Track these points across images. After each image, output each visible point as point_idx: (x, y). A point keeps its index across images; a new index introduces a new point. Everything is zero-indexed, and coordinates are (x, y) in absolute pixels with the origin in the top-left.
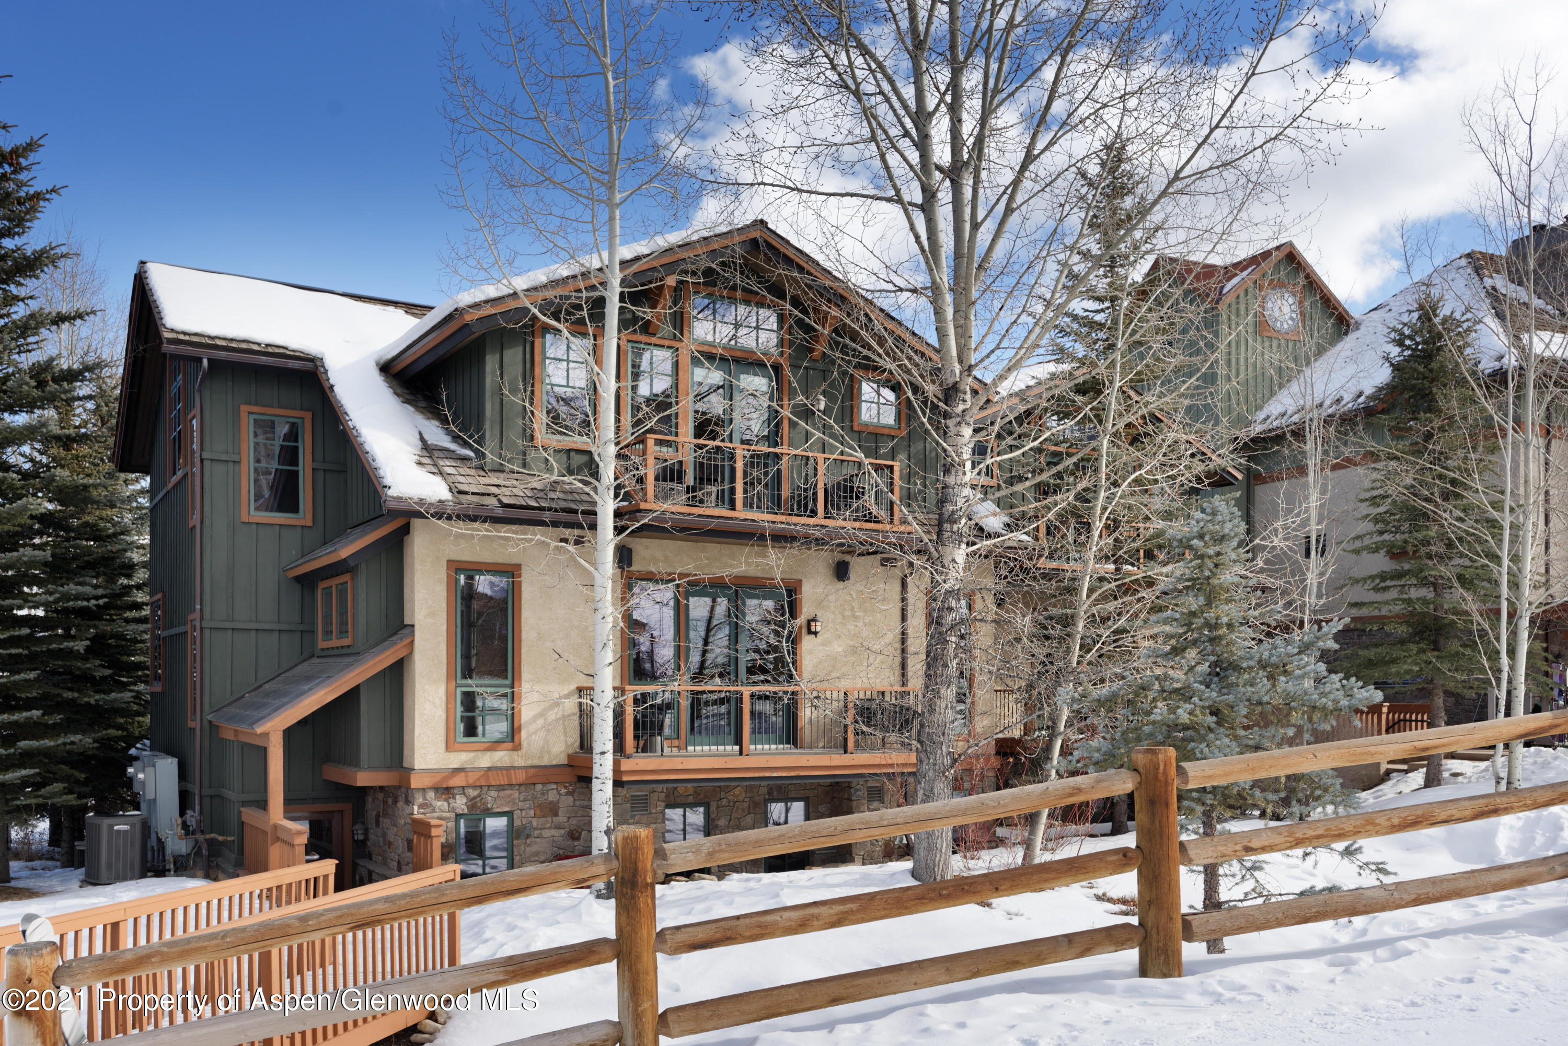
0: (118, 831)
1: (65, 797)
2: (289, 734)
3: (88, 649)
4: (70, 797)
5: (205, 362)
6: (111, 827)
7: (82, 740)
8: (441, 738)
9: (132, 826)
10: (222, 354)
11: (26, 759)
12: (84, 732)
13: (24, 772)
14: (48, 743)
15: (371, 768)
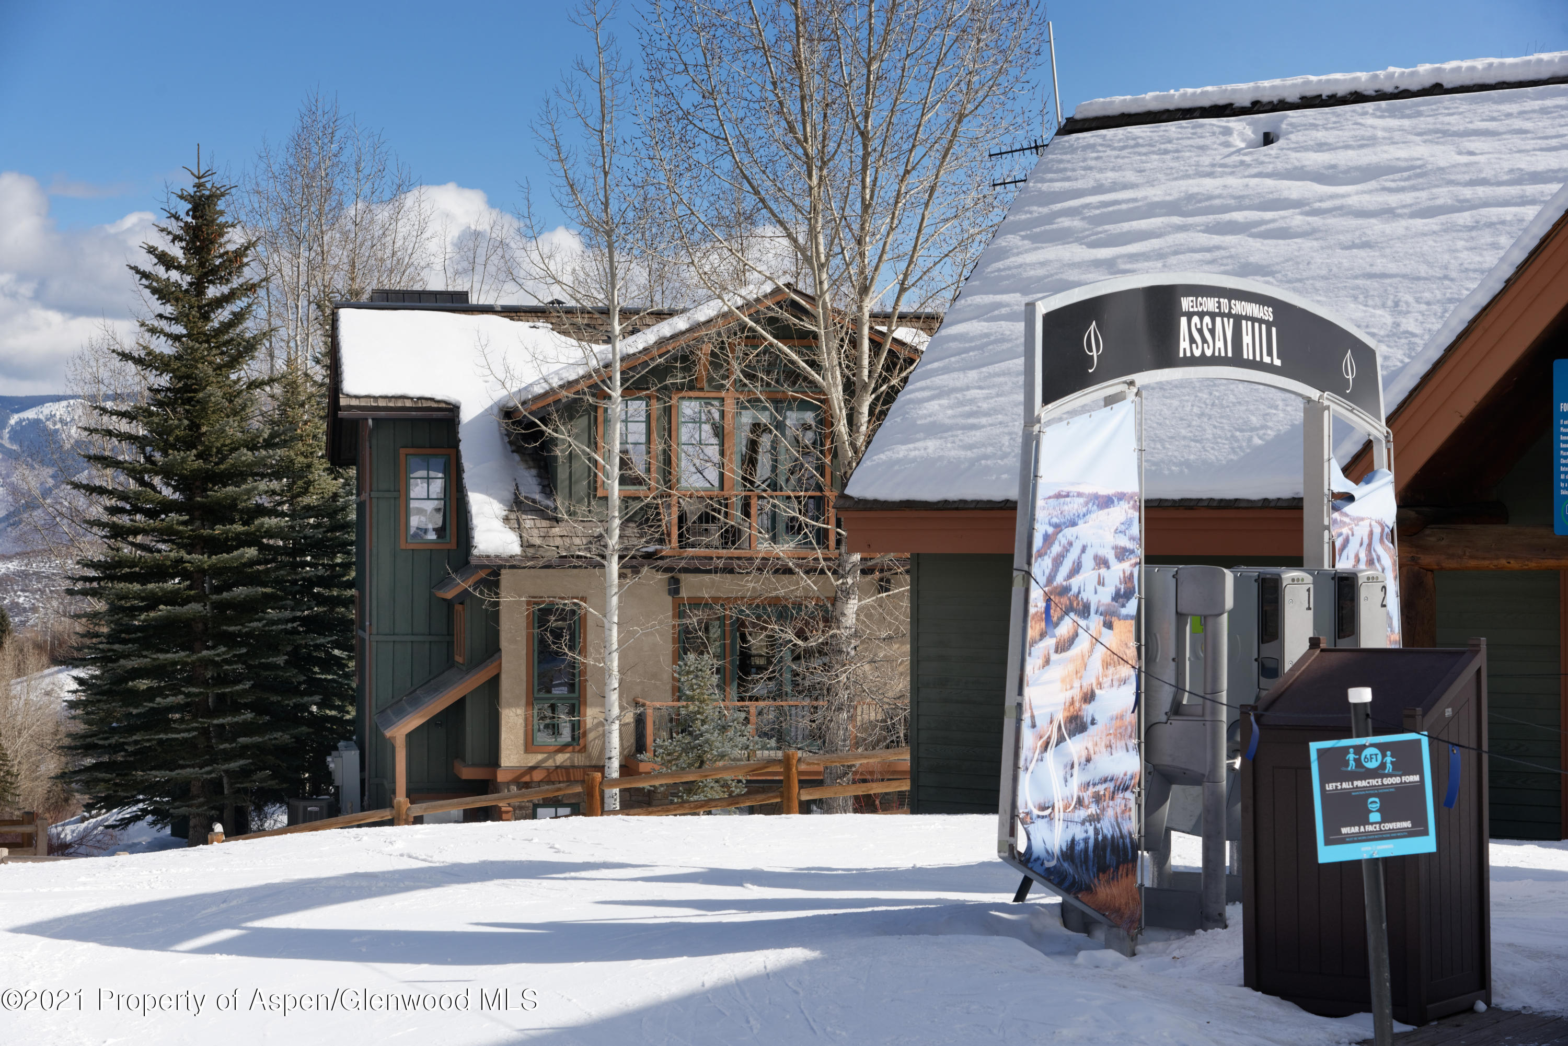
0: (311, 812)
1: (269, 783)
2: (409, 736)
3: (286, 662)
4: (273, 782)
5: (370, 422)
6: (305, 808)
7: (282, 737)
8: (521, 741)
9: (321, 808)
10: (382, 414)
11: (242, 752)
12: (283, 731)
13: (242, 762)
14: (257, 739)
15: (474, 765)
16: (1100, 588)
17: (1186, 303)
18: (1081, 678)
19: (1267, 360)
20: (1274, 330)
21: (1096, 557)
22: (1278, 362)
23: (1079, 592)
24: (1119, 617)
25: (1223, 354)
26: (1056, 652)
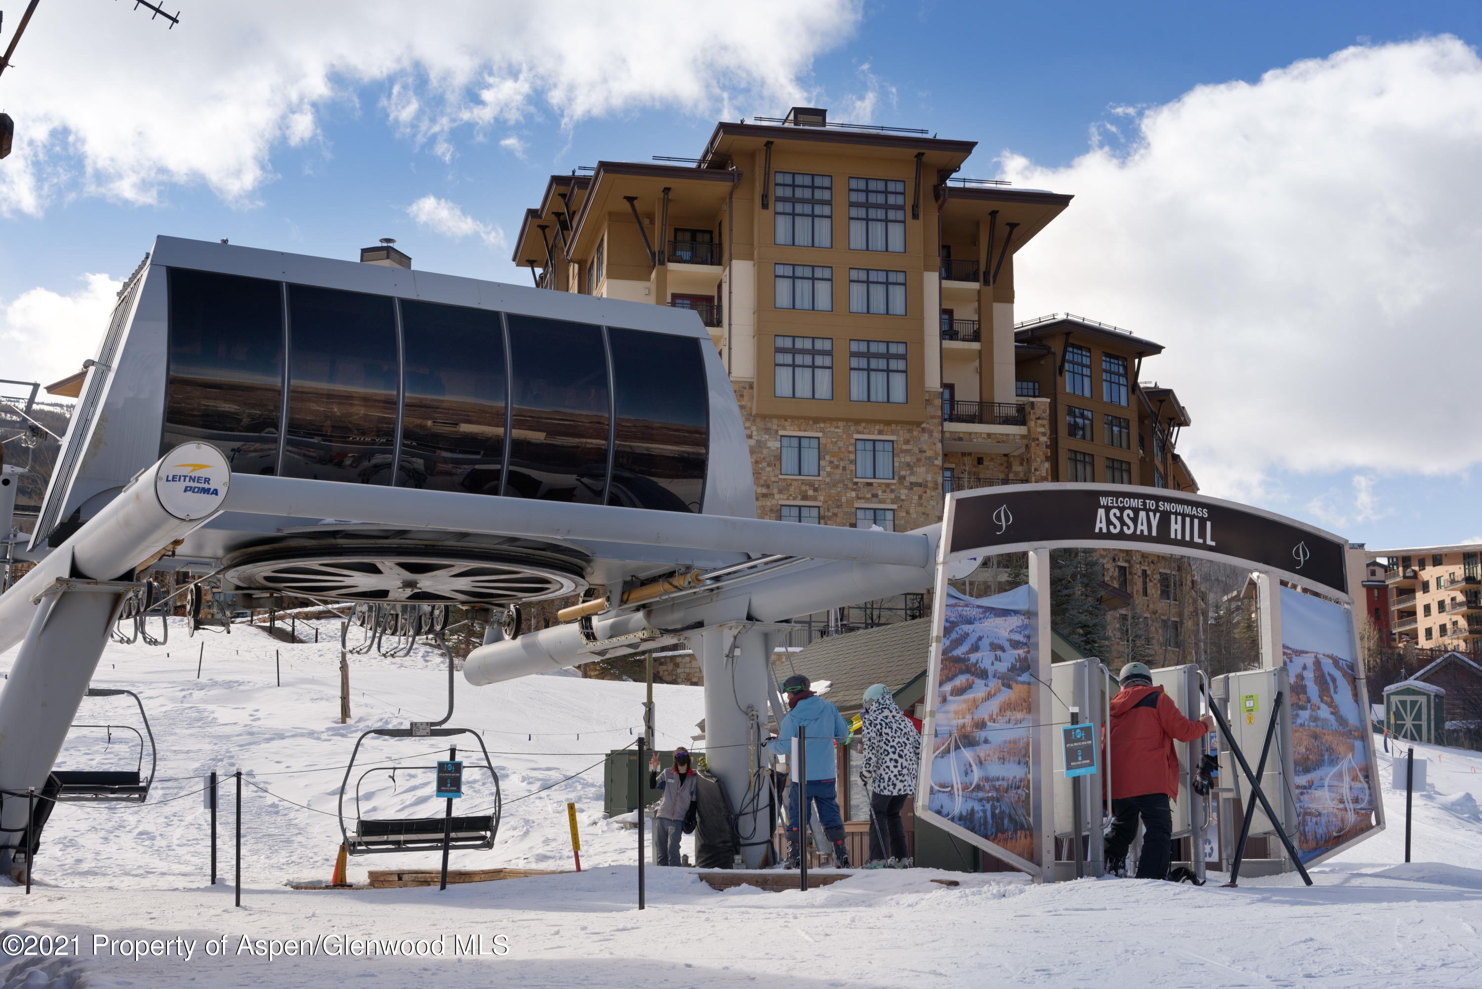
16: (995, 662)
17: (1103, 501)
18: (972, 713)
19: (1197, 540)
20: (1209, 524)
21: (991, 644)
22: (1210, 542)
23: (977, 662)
24: (1017, 682)
25: (1146, 533)
26: (952, 695)
